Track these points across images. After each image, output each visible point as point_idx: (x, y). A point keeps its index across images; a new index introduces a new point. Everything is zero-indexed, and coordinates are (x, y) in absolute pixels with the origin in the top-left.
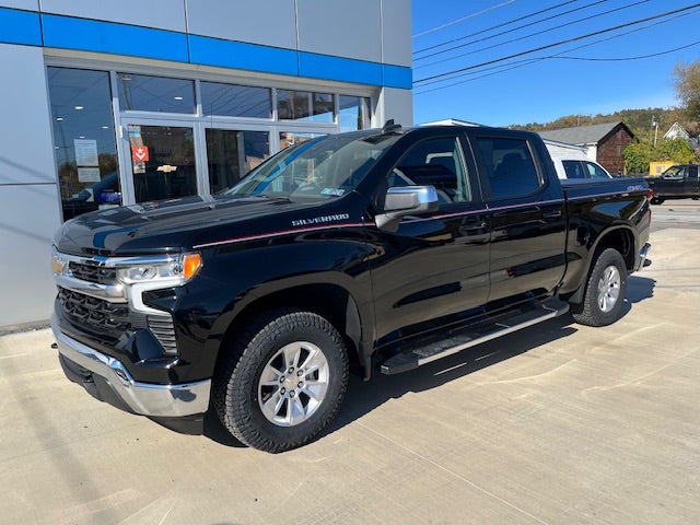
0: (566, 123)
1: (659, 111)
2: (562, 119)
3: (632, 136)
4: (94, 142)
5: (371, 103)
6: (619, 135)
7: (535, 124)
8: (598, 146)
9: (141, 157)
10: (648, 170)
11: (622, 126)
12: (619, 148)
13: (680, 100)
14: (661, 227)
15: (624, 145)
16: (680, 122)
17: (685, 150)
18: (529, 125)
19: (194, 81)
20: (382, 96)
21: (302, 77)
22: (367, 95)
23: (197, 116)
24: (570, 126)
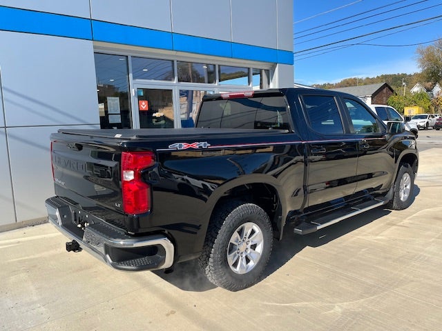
0: (348, 83)
1: (404, 75)
2: (345, 81)
3: (392, 91)
4: (118, 98)
5: (270, 74)
6: (385, 90)
7: (328, 84)
8: (372, 97)
9: (144, 108)
10: (403, 112)
11: (386, 85)
12: (385, 98)
13: (421, 69)
14: (426, 147)
15: (388, 97)
16: (420, 82)
17: (425, 99)
18: (325, 85)
19: (173, 61)
20: (277, 69)
21: (234, 58)
22: (266, 68)
23: (175, 82)
24: (350, 85)
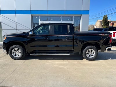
4: (37, 25)
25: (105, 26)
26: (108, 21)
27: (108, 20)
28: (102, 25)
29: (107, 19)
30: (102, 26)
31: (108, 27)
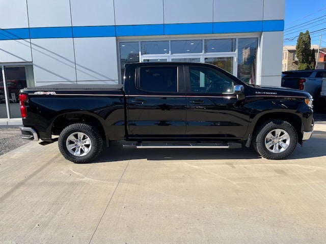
25: (303, 62)
26: (312, 48)
27: (313, 46)
28: (296, 59)
29: (308, 44)
30: (296, 63)
31: (312, 64)
